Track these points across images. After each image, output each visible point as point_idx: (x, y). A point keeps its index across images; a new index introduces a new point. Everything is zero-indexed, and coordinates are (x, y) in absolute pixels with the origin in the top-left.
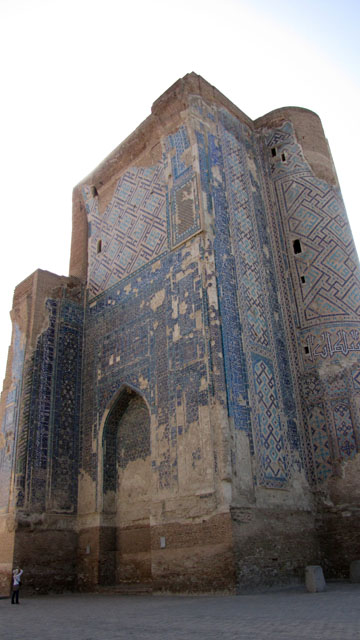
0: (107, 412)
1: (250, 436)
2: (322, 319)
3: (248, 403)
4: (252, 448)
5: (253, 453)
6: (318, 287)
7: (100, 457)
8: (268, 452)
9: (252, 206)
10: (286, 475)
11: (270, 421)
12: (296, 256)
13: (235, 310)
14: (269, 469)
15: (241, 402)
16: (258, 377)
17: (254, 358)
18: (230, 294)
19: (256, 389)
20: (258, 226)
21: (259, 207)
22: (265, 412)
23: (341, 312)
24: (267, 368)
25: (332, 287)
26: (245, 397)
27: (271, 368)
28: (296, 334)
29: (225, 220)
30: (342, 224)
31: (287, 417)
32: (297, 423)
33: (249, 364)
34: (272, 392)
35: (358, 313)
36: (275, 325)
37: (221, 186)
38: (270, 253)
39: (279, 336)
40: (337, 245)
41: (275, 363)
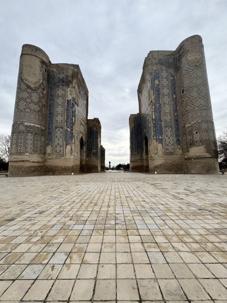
0: (144, 140)
1: (162, 144)
2: (187, 112)
5: (163, 148)
6: (187, 102)
9: (170, 84)
10: (174, 151)
11: (169, 140)
12: (183, 94)
13: (160, 117)
14: (168, 151)
15: (161, 138)
16: (167, 131)
17: (166, 127)
18: (159, 114)
19: (165, 134)
20: (172, 90)
21: (173, 83)
22: (168, 139)
23: (193, 108)
24: (170, 128)
25: (191, 101)
26: (162, 136)
27: (171, 128)
28: (182, 117)
29: (159, 94)
30: (199, 78)
31: (176, 139)
32: (180, 139)
33: (164, 129)
34: (171, 133)
35: (199, 107)
36: (175, 116)
37: (158, 85)
38: (176, 96)
39: (176, 118)
40: (195, 87)
41: (173, 126)
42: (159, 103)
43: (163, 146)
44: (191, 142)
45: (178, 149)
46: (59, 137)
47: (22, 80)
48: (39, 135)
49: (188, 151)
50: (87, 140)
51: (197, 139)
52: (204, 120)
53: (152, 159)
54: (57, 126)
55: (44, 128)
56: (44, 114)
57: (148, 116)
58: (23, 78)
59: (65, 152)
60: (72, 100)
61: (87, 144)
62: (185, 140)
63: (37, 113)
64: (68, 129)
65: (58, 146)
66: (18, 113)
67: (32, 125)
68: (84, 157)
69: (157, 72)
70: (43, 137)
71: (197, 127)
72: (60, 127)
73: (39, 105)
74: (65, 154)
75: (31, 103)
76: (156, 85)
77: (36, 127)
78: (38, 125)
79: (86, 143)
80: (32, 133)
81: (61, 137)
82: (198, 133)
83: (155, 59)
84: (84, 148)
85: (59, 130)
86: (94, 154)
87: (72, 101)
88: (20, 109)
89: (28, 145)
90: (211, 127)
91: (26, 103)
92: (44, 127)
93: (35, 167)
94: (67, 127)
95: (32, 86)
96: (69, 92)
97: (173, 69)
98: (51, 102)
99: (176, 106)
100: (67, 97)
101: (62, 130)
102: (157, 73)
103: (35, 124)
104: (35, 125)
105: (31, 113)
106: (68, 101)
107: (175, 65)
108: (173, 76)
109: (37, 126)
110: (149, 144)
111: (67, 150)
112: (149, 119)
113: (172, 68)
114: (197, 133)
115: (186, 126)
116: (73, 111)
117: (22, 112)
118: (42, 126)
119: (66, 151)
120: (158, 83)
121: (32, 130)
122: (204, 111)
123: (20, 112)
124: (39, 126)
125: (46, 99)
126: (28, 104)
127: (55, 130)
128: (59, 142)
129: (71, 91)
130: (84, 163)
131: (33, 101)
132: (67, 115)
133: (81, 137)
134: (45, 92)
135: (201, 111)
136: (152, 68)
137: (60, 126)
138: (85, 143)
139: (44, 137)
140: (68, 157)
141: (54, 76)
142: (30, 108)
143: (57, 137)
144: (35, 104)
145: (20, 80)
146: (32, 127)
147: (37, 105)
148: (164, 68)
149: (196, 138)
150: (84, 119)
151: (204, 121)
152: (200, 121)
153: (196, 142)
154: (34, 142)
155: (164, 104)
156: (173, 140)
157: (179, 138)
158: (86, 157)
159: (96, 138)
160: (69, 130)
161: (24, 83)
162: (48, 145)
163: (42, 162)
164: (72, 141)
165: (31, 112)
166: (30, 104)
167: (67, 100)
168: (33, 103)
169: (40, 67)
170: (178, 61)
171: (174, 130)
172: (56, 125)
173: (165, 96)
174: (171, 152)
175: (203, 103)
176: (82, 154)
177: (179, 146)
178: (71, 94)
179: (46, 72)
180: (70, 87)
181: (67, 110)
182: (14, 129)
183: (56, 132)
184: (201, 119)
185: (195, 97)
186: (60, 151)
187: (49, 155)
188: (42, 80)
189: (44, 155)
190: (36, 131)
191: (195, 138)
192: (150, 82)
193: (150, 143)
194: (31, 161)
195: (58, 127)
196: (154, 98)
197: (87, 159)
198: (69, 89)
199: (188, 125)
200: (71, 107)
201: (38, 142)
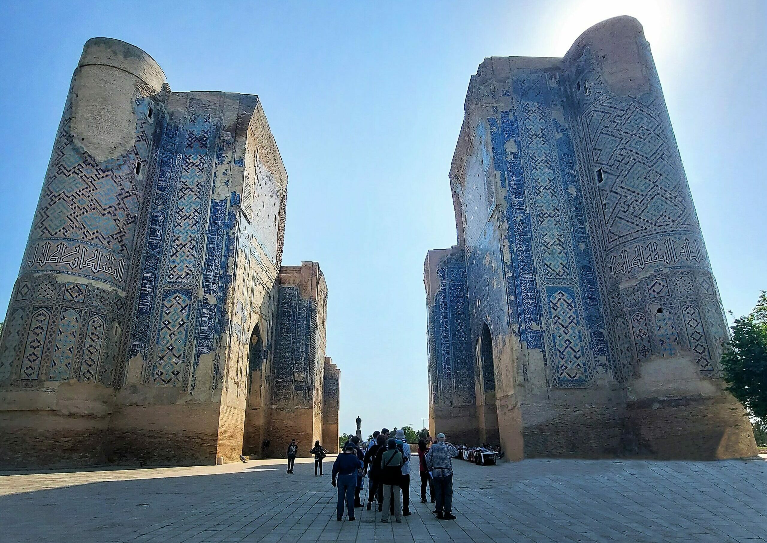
0: (480, 338)
1: (543, 351)
2: (621, 239)
3: (541, 328)
4: (545, 360)
5: (546, 364)
6: (616, 210)
7: (481, 369)
8: (562, 362)
9: (555, 154)
10: (586, 377)
11: (567, 337)
12: (600, 185)
13: (530, 257)
14: (564, 374)
15: (535, 327)
16: (554, 305)
17: (551, 291)
18: (524, 247)
19: (551, 315)
20: (563, 170)
21: (566, 151)
22: (561, 331)
23: (639, 228)
24: (566, 295)
25: (630, 206)
26: (539, 323)
27: (572, 295)
28: (604, 256)
29: (521, 185)
30: (646, 135)
31: (590, 330)
32: (605, 332)
33: (544, 296)
34: (572, 313)
35: (658, 224)
36: (579, 254)
37: (515, 156)
38: (578, 190)
39: (585, 262)
40: (637, 161)
41: (577, 289)
42: (523, 213)
43: (545, 356)
44: (645, 343)
45: (600, 369)
46: (174, 326)
47: (70, 139)
48: (104, 317)
49: (637, 375)
50: (276, 336)
51: (662, 331)
52: (681, 267)
53: (510, 407)
54: (169, 287)
55: (123, 294)
56: (129, 246)
57: (488, 256)
58: (72, 133)
59: (191, 379)
60: (229, 201)
61: (275, 349)
62: (622, 337)
63: (105, 242)
64: (208, 296)
65: (169, 359)
66: (42, 244)
67: (84, 281)
68: (262, 401)
69: (511, 118)
70: (117, 325)
71: (658, 291)
72: (181, 292)
73: (116, 217)
74: (190, 388)
75: (87, 211)
76: (510, 157)
77: (98, 289)
78: (106, 281)
79: (273, 348)
80: (79, 311)
81: (182, 325)
82: (665, 311)
83: (503, 81)
84: (265, 365)
85: (177, 301)
86: (299, 388)
87: (228, 204)
88: (49, 229)
89: (58, 353)
90: (707, 291)
91: (73, 211)
92: (124, 290)
93: (78, 434)
94: (207, 292)
95: (100, 158)
96: (220, 177)
97: (562, 110)
98: (159, 208)
99: (582, 222)
100: (213, 193)
101: (188, 302)
102: (512, 122)
103: (96, 279)
104: (94, 283)
105: (86, 243)
106: (215, 204)
107: (567, 98)
108: (564, 130)
109: (101, 285)
110: (495, 352)
111: (199, 372)
112: (490, 264)
113: (559, 106)
114: (660, 311)
115: (622, 287)
116: (232, 236)
117: (55, 239)
118: (119, 287)
119: (197, 375)
120: (515, 150)
121: (80, 298)
122: (678, 237)
123: (47, 238)
124: (107, 287)
125: (141, 200)
126: (79, 212)
127: (163, 300)
128: (171, 342)
129: (228, 173)
130: (260, 421)
131: (96, 205)
132: (210, 250)
133: (253, 325)
134: (140, 177)
135: (665, 238)
136: (495, 105)
137: (181, 287)
138: (269, 346)
139: (119, 324)
140: (202, 397)
141: (176, 128)
142: (84, 228)
143: (166, 325)
144: (103, 212)
145: (64, 140)
146: (83, 288)
147: (109, 216)
148: (532, 105)
149: (660, 328)
150: (268, 264)
151: (682, 270)
152: (667, 270)
153: (663, 343)
154: (81, 343)
155: (541, 214)
156: (580, 337)
157: (601, 330)
158: (268, 396)
159: (308, 328)
160: (212, 300)
161: (73, 149)
162: (133, 353)
163: (103, 417)
164: (221, 338)
165: (86, 239)
166: (86, 214)
167: (214, 201)
168: (95, 211)
169: (131, 102)
170: (575, 85)
171: (579, 301)
172: (170, 283)
173: (541, 190)
174: (576, 378)
175: (668, 212)
176: (256, 387)
177: (603, 359)
178: (227, 183)
179: (150, 116)
180: (227, 160)
181: (212, 233)
182: (20, 297)
183: (165, 309)
184: (671, 265)
185: (640, 192)
186: (175, 376)
187: (134, 388)
188: (134, 140)
189: (116, 389)
190: (95, 303)
191: (655, 327)
192: (491, 150)
193: (500, 346)
194: (65, 412)
195: (175, 292)
196: (505, 197)
197: (274, 406)
198: (222, 168)
199: (628, 285)
200: (224, 223)
201: (98, 344)
